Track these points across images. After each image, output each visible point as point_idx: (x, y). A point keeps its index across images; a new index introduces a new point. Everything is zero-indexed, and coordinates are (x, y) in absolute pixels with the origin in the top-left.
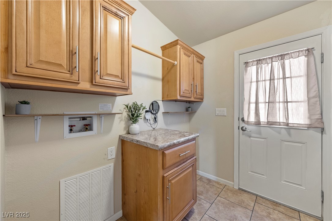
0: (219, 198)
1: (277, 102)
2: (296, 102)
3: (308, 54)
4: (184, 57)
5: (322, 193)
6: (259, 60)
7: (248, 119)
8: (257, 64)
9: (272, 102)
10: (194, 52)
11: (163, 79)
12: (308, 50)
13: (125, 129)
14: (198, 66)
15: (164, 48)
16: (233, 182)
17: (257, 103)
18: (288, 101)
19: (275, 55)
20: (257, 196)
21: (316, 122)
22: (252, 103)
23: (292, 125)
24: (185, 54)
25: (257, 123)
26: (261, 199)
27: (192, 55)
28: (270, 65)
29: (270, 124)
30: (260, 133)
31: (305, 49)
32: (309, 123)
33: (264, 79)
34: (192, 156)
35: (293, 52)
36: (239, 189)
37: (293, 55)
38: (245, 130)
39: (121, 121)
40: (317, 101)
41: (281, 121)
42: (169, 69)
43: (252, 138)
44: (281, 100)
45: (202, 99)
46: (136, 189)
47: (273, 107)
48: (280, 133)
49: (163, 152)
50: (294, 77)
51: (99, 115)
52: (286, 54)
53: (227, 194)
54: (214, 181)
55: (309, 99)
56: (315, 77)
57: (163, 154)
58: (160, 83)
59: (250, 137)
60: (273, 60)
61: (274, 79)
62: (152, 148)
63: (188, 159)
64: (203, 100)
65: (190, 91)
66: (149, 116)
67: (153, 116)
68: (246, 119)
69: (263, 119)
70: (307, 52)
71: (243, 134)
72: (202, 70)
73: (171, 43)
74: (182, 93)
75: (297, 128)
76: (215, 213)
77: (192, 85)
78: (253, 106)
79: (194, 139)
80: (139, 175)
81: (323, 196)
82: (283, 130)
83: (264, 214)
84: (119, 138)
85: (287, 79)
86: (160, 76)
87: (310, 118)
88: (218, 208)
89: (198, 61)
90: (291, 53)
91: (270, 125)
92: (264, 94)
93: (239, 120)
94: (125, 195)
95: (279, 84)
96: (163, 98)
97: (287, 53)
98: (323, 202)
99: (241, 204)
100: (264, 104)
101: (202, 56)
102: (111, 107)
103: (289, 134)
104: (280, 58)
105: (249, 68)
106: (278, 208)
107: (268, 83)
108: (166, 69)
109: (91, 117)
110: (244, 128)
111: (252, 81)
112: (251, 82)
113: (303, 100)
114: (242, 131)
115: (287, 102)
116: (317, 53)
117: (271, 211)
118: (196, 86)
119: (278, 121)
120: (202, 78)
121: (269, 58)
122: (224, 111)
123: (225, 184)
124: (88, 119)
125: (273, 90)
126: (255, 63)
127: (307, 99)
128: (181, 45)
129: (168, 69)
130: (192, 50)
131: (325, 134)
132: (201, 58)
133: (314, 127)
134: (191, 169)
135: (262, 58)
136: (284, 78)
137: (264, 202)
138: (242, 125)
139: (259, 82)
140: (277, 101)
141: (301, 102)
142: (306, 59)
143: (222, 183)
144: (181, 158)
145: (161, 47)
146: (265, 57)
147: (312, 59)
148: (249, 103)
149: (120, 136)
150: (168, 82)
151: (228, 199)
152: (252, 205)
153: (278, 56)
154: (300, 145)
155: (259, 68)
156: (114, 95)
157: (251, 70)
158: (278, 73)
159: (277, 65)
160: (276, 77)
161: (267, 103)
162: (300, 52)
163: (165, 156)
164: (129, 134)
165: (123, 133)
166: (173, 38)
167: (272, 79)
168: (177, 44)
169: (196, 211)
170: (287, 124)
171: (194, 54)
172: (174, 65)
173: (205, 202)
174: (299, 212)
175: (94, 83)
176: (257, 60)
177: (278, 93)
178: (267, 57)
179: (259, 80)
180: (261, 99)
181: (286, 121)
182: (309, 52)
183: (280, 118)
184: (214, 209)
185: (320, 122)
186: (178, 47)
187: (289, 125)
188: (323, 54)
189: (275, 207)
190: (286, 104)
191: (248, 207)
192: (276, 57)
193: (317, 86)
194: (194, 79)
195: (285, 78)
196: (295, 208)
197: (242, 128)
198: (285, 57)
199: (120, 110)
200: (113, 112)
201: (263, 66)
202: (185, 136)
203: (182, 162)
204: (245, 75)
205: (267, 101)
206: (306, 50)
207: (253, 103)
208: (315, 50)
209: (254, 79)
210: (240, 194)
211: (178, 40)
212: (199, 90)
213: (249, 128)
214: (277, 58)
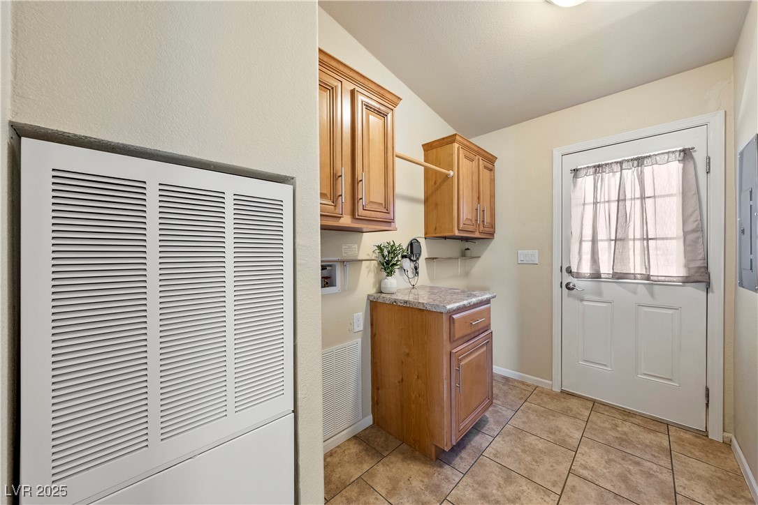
0: (526, 404)
1: (631, 239)
2: (663, 239)
3: (684, 157)
4: (465, 163)
5: (707, 390)
6: (599, 166)
7: (578, 270)
8: (595, 172)
9: (621, 240)
10: (480, 151)
11: (426, 201)
12: (684, 151)
13: (374, 285)
14: (485, 174)
15: (428, 147)
16: (552, 380)
17: (594, 241)
18: (649, 237)
19: (626, 159)
20: (594, 402)
21: (697, 272)
22: (585, 241)
23: (656, 278)
24: (466, 157)
25: (595, 276)
26: (601, 406)
27: (478, 156)
28: (618, 174)
29: (618, 276)
30: (600, 294)
31: (678, 149)
32: (685, 275)
33: (606, 200)
34: (486, 329)
35: (659, 154)
36: (563, 392)
37: (658, 158)
38: (573, 289)
39: (369, 272)
40: (698, 238)
41: (638, 271)
42: (438, 184)
43: (585, 303)
44: (638, 235)
45: (492, 234)
46: (401, 377)
47: (624, 248)
48: (635, 293)
49: (450, 316)
50: (660, 196)
51: (343, 262)
52: (647, 157)
53: (542, 399)
54: (515, 380)
55: (685, 234)
56: (695, 197)
57: (451, 320)
58: (421, 208)
59: (582, 300)
60: (624, 167)
61: (625, 200)
62: (434, 310)
63: (481, 332)
64: (493, 236)
65: (474, 222)
66: (407, 264)
67: (412, 265)
68: (574, 269)
69: (605, 268)
70: (682, 154)
71: (569, 296)
72: (492, 181)
73: (443, 139)
74: (461, 226)
75: (665, 283)
76: (524, 423)
77: (477, 209)
78: (587, 247)
79: (488, 301)
80: (408, 355)
81: (707, 396)
82: (641, 288)
83: (607, 425)
84: (368, 299)
85: (647, 200)
86: (422, 196)
87: (686, 266)
88: (528, 417)
89: (485, 167)
90: (656, 155)
91: (618, 279)
92: (608, 225)
93: (561, 271)
94: (378, 389)
95: (633, 208)
96: (426, 234)
97: (648, 154)
98: (707, 405)
99: (566, 412)
100: (606, 244)
101: (493, 156)
102: (357, 249)
103: (652, 294)
104: (636, 162)
105: (579, 180)
106: (631, 419)
107: (614, 206)
108: (432, 183)
109: (330, 266)
110: (571, 285)
111: (586, 202)
112: (584, 204)
113: (675, 236)
114: (567, 290)
115: (648, 239)
116: (699, 157)
117: (619, 422)
118: (483, 211)
119: (632, 272)
120: (493, 196)
121: (617, 163)
122: (534, 255)
123: (536, 384)
124: (328, 268)
125: (622, 219)
126: (592, 170)
127: (682, 233)
128: (460, 143)
129: (435, 183)
130: (476, 149)
131: (712, 292)
132: (490, 160)
133: (693, 280)
134: (484, 349)
135: (603, 163)
136: (643, 198)
137: (607, 411)
138: (568, 279)
139: (598, 205)
140: (630, 237)
141: (671, 239)
142: (681, 165)
143: (529, 382)
144: (473, 330)
145: (423, 145)
146: (610, 162)
147: (690, 166)
148: (581, 241)
149: (369, 296)
150: (436, 205)
151: (543, 405)
152: (587, 413)
153: (632, 160)
154: (671, 312)
155: (598, 179)
156: (360, 231)
157: (583, 183)
158: (632, 190)
159: (630, 174)
160: (628, 196)
161: (612, 240)
162: (671, 155)
163: (454, 323)
164: (382, 292)
165: (372, 291)
166: (447, 131)
167: (621, 200)
168: (454, 141)
169: (491, 420)
170: (648, 278)
171: (479, 154)
172: (447, 177)
173: (504, 408)
174: (668, 425)
175: (357, 217)
176: (594, 167)
177: (632, 223)
178: (613, 161)
179: (598, 201)
180: (602, 234)
181: (646, 272)
182: (686, 154)
183: (635, 265)
184: (521, 418)
185: (703, 272)
186: (456, 145)
187: (652, 278)
188: (709, 159)
189: (626, 418)
190: (645, 242)
191: (578, 416)
192: (628, 161)
193: (698, 212)
194: (479, 198)
195: (645, 198)
196: (661, 419)
197: (568, 285)
198: (645, 162)
199: (368, 255)
200: (360, 258)
201: (606, 176)
202: (475, 296)
203: (473, 336)
204: (573, 191)
205: (613, 237)
206: (680, 151)
207: (588, 241)
208: (696, 151)
209: (590, 199)
210: (565, 398)
211: (455, 135)
212: (487, 220)
213: (579, 284)
214: (631, 163)
